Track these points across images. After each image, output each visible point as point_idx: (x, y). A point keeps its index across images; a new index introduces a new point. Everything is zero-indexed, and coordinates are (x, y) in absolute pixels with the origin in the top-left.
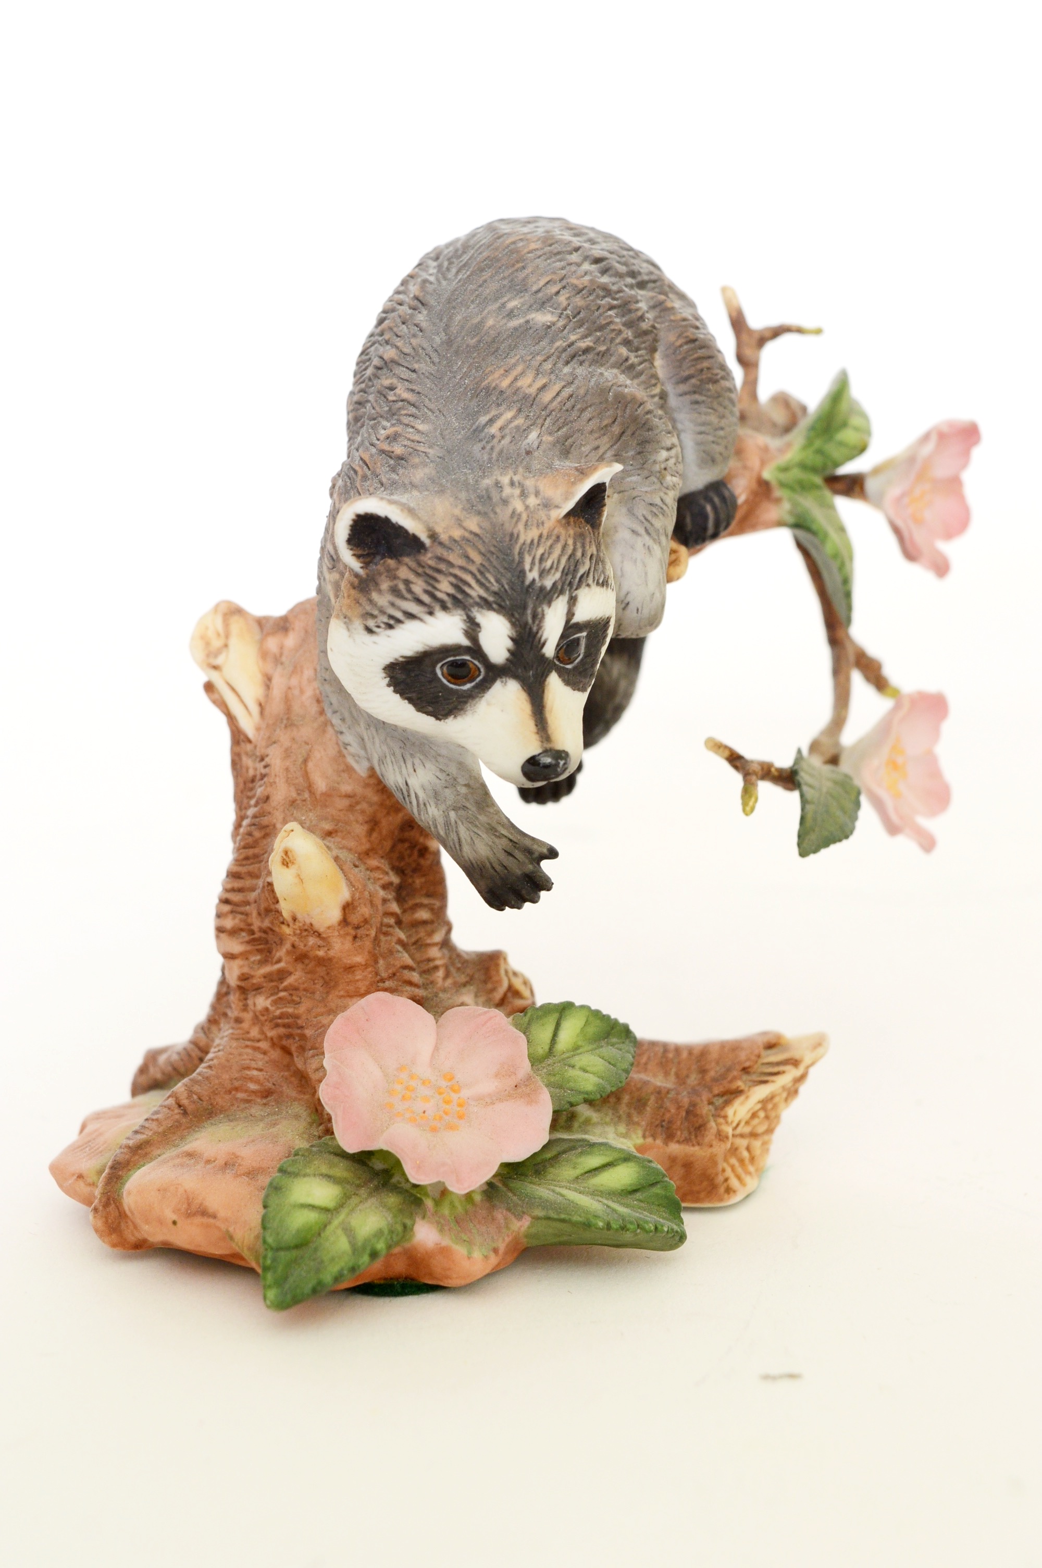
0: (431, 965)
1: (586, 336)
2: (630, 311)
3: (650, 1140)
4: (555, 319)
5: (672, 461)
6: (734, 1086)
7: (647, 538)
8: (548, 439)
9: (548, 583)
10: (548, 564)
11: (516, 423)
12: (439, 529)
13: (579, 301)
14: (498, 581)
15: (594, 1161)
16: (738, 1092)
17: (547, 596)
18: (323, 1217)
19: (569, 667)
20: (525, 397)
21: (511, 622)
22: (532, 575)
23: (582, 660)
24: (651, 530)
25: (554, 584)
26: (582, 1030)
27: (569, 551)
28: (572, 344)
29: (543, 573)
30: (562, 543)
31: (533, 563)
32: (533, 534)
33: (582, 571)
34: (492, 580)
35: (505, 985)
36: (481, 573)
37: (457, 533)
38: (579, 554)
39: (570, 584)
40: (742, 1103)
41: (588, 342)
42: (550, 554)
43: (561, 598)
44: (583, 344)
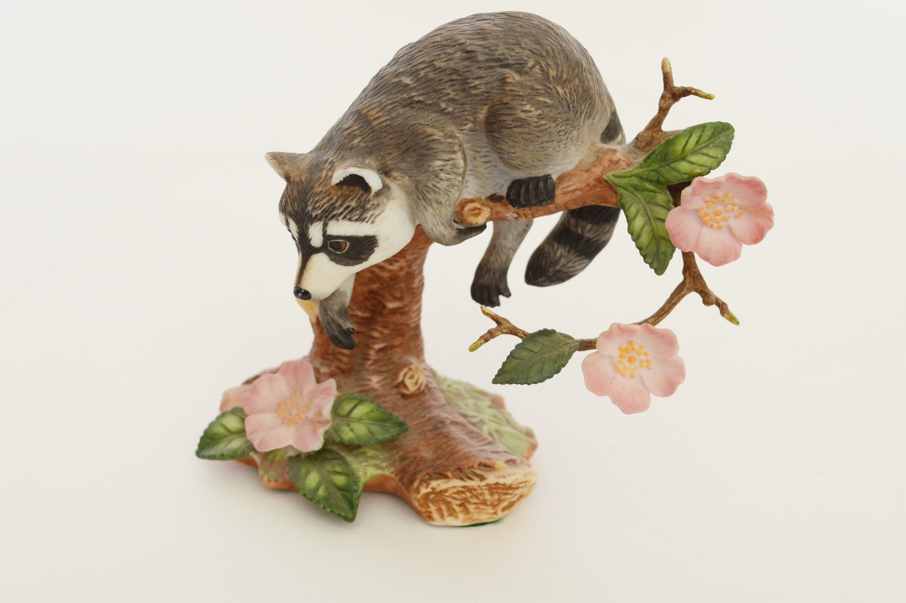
0: (367, 357)
1: (423, 94)
2: (467, 83)
3: (393, 476)
4: (411, 83)
5: (448, 167)
6: (445, 473)
7: (423, 202)
8: (362, 144)
9: (314, 214)
10: (318, 205)
11: (355, 133)
12: (292, 175)
13: (431, 75)
14: (298, 206)
15: (338, 469)
16: (446, 477)
17: (313, 220)
18: (226, 433)
19: (339, 253)
20: (368, 121)
21: (297, 226)
22: (310, 208)
23: (347, 251)
24: (425, 198)
25: (317, 215)
26: (367, 413)
27: (332, 202)
28: (412, 97)
29: (314, 209)
30: (330, 197)
31: (312, 203)
32: (319, 189)
33: (335, 213)
34: (296, 205)
35: (400, 378)
36: (294, 201)
37: (297, 179)
38: (338, 204)
39: (326, 217)
40: (444, 483)
41: (421, 98)
42: (321, 200)
43: (318, 222)
44: (416, 99)
